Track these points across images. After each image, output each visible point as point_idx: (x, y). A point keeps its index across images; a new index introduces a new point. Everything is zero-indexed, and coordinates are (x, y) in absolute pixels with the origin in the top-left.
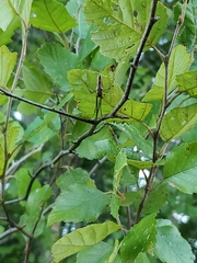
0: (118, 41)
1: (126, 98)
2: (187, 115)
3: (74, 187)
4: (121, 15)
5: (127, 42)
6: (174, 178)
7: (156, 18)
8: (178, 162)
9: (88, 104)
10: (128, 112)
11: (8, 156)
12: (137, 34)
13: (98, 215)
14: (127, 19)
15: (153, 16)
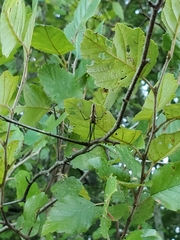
0: (111, 74)
1: (118, 127)
2: (173, 141)
3: (68, 198)
4: (115, 50)
5: (119, 74)
6: (160, 195)
7: (148, 59)
8: (164, 180)
9: (82, 128)
10: (119, 136)
11: (8, 167)
12: (129, 67)
13: (89, 226)
14: (120, 54)
15: (145, 58)
